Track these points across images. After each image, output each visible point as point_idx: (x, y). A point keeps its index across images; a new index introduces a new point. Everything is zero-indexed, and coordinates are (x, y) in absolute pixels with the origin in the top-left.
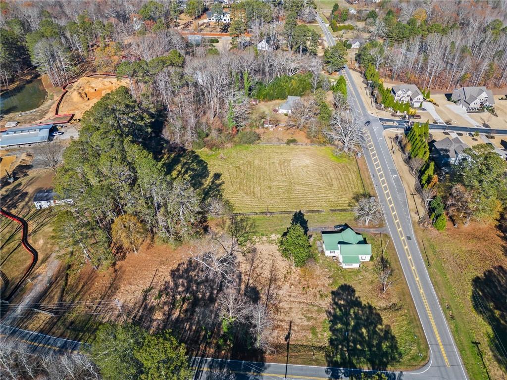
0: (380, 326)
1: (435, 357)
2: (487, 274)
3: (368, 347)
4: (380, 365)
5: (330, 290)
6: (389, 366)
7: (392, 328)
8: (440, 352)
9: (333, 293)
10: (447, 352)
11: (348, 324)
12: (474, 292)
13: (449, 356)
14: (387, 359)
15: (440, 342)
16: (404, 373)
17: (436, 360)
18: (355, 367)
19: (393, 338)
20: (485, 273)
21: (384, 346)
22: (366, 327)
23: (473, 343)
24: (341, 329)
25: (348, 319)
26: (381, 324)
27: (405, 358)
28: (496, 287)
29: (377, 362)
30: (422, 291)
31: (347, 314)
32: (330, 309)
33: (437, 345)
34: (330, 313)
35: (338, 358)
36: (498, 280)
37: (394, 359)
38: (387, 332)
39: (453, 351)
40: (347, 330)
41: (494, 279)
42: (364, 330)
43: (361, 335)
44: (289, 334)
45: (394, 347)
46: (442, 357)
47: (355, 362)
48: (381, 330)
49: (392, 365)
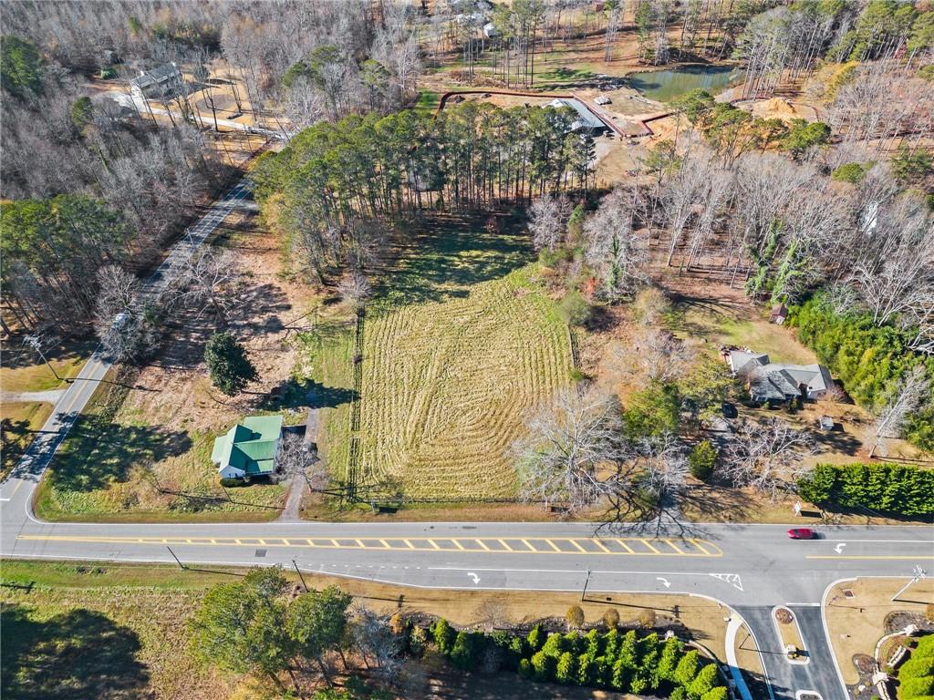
0: (112, 479)
1: (37, 526)
2: (142, 671)
3: (90, 461)
4: (58, 463)
5: (191, 430)
6: (52, 472)
7: (104, 492)
8: (39, 534)
9: (186, 432)
10: (36, 542)
11: (132, 445)
12: (111, 625)
13: (29, 542)
14: (62, 473)
15: (51, 538)
16: (36, 484)
17: (32, 526)
18: (67, 438)
19: (90, 490)
20: (144, 666)
21: (84, 478)
22: (118, 464)
23: (33, 583)
24: (129, 438)
25: (138, 446)
26: (115, 481)
27: (54, 493)
28: (109, 672)
29: (63, 462)
30: (140, 541)
31: (147, 446)
32: (162, 429)
33: (50, 534)
34: (158, 428)
35: (87, 425)
36: (121, 687)
37: (59, 480)
38: (101, 485)
39: (32, 552)
40: (123, 443)
41: (127, 680)
42: (115, 461)
43: (111, 457)
44: (145, 390)
45: (78, 487)
46: (33, 534)
47: (75, 440)
48: (107, 480)
49: (51, 476)
